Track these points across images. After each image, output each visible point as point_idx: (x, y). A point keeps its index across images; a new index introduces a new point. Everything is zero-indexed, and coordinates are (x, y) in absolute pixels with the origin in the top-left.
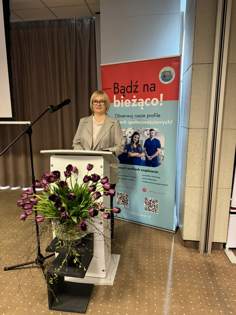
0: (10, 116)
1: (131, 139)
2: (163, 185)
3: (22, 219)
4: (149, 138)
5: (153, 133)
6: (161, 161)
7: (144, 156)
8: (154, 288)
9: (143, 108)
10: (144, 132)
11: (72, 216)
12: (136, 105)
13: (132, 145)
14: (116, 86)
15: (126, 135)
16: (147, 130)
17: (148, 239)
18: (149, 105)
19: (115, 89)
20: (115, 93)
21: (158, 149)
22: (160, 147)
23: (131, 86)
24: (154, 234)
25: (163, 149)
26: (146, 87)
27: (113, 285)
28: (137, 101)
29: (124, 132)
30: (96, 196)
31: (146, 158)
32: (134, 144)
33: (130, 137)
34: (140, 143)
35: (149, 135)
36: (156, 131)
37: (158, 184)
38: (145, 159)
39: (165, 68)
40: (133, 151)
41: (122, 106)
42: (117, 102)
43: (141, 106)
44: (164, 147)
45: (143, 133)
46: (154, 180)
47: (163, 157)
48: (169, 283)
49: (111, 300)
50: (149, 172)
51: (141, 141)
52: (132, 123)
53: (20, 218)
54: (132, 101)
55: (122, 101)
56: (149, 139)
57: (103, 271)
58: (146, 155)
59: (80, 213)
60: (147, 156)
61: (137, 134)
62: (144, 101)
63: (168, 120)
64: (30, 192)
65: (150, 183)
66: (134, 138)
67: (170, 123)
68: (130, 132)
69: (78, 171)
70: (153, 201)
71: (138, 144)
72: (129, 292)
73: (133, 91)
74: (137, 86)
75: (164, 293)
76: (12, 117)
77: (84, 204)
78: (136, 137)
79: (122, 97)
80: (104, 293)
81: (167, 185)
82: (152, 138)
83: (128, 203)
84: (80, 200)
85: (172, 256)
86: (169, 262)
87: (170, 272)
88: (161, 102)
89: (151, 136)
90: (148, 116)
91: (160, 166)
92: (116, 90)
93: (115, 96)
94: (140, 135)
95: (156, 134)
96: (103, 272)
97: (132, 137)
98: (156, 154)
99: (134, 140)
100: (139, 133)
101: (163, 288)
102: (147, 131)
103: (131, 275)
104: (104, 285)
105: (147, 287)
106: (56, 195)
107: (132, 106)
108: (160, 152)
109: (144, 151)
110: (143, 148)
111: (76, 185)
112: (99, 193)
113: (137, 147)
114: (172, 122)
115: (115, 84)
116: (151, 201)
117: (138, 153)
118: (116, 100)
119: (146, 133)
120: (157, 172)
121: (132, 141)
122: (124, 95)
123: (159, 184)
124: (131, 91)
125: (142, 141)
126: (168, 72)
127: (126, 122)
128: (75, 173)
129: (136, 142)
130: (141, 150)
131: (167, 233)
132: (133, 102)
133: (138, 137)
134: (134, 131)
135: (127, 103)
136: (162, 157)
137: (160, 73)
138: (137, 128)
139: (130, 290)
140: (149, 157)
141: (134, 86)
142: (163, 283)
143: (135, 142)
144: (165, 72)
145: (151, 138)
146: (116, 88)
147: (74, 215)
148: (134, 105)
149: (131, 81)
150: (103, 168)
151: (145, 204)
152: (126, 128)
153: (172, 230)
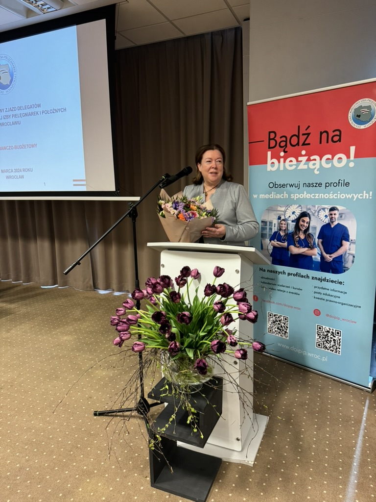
0: (113, 188)
1: (295, 223)
2: (351, 306)
3: (116, 344)
4: (327, 222)
5: (335, 214)
6: (348, 264)
7: (318, 254)
8: (323, 484)
9: (317, 171)
10: (319, 212)
11: (187, 347)
12: (306, 167)
13: (296, 234)
14: (272, 135)
15: (286, 217)
16: (324, 209)
17: (319, 397)
18: (329, 166)
19: (271, 141)
20: (270, 148)
21: (344, 242)
22: (348, 240)
23: (297, 135)
24: (332, 389)
25: (353, 242)
26: (325, 135)
27: (252, 466)
28: (309, 160)
29: (283, 213)
30: (224, 320)
31: (322, 257)
32: (300, 232)
33: (293, 221)
34: (311, 231)
35: (328, 217)
36: (341, 210)
37: (343, 304)
38: (319, 259)
39: (360, 101)
40: (298, 244)
41: (282, 168)
42: (273, 163)
43: (315, 168)
44: (355, 239)
45: (316, 214)
46: (335, 297)
47: (354, 257)
48: (353, 480)
49: (248, 489)
50: (326, 282)
51: (312, 227)
52: (298, 197)
53: (114, 343)
54: (299, 160)
55: (282, 160)
56: (328, 225)
57: (238, 439)
58: (321, 253)
59: (199, 344)
60: (324, 254)
61: (307, 216)
62: (321, 159)
63: (365, 192)
64: (129, 305)
65: (327, 300)
66: (301, 223)
67: (367, 198)
68: (293, 213)
69: (200, 275)
70: (333, 333)
71: (308, 233)
72: (279, 481)
73: (301, 143)
74: (309, 134)
75: (341, 496)
76: (115, 190)
77: (206, 330)
78: (304, 221)
79: (282, 154)
80: (237, 476)
81: (360, 307)
82: (334, 223)
83: (288, 331)
84: (201, 323)
85: (361, 433)
86: (356, 443)
87: (355, 460)
88: (352, 161)
89: (331, 219)
90: (327, 185)
91: (346, 272)
92: (273, 143)
93: (269, 153)
94: (312, 217)
95: (341, 217)
96: (237, 441)
97: (297, 221)
98: (340, 252)
99: (300, 225)
100: (310, 213)
101: (341, 487)
102: (325, 211)
103: (285, 454)
104: (239, 462)
105: (312, 480)
106: (162, 314)
107: (298, 168)
108: (347, 248)
109: (318, 244)
110: (317, 240)
111: (196, 298)
112: (228, 315)
113: (305, 237)
114: (371, 195)
115: (270, 132)
116: (329, 332)
117: (306, 249)
118: (271, 159)
119: (322, 214)
120: (341, 283)
121: (297, 228)
122: (286, 150)
123: (345, 304)
124: (298, 144)
125: (315, 228)
126: (365, 107)
127: (287, 195)
128: (195, 279)
129: (305, 228)
130: (312, 242)
131: (356, 390)
132: (301, 161)
133: (309, 221)
134: (301, 211)
135: (291, 163)
136: (352, 256)
137: (350, 111)
138: (307, 206)
139: (280, 479)
140: (328, 256)
141: (303, 134)
142: (341, 477)
143: (301, 230)
144: (361, 107)
145: (331, 223)
146: (272, 139)
147: (190, 346)
148: (302, 166)
149: (299, 127)
150: (239, 274)
151: (317, 337)
152: (288, 206)
153: (367, 386)
